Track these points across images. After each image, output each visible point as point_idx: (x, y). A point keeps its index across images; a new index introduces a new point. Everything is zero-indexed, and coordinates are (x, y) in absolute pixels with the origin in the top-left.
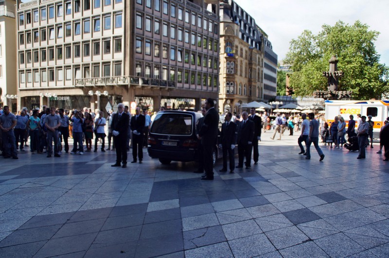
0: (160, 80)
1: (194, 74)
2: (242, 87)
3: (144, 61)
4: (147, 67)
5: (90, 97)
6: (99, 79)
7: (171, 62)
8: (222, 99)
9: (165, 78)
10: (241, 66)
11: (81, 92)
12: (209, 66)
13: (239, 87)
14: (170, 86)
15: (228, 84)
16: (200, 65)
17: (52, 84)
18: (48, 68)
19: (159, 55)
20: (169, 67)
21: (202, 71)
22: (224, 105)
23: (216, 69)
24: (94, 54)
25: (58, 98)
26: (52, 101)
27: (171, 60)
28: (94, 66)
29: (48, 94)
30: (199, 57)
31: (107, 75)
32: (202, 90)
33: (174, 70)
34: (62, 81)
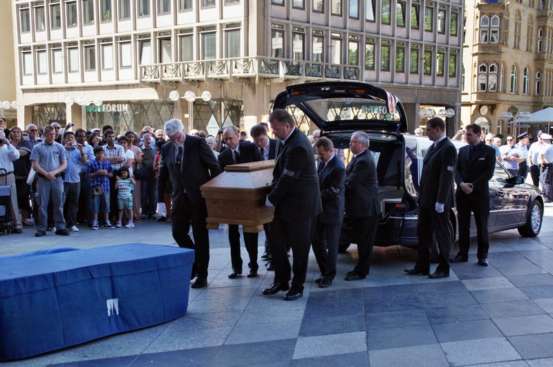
0: (325, 64)
1: (403, 49)
2: (518, 75)
3: (290, 22)
4: (297, 36)
5: (172, 104)
6: (193, 65)
7: (350, 23)
8: (469, 104)
9: (336, 60)
10: (518, 26)
11: (151, 95)
12: (439, 29)
13: (510, 75)
14: (349, 78)
15: (483, 68)
16: (417, 27)
17: (91, 78)
18: (82, 42)
19: (323, 9)
20: (345, 33)
21: (422, 40)
22: (473, 117)
23: (456, 35)
24: (180, 8)
25: (104, 108)
26: (91, 115)
27: (350, 17)
28: (180, 36)
29: (82, 98)
30: (414, 8)
31: (208, 56)
32: (420, 84)
33: (357, 42)
34: (112, 69)
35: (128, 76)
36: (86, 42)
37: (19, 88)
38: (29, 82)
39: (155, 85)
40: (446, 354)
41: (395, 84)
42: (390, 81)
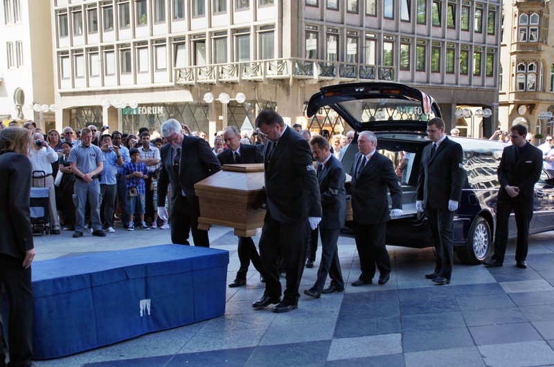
0: (359, 64)
1: (439, 49)
3: (324, 23)
4: (331, 37)
5: (206, 106)
6: (227, 67)
7: (384, 23)
8: (507, 104)
9: (371, 61)
11: (186, 97)
12: (476, 28)
13: (550, 74)
14: (383, 78)
15: (522, 68)
16: (453, 26)
17: (127, 81)
18: (118, 45)
19: (358, 9)
20: (380, 34)
21: (458, 39)
22: (511, 117)
23: (493, 34)
24: (215, 11)
25: (139, 111)
26: (127, 117)
27: (385, 18)
28: (214, 39)
29: (118, 101)
30: (450, 7)
31: (242, 58)
32: (457, 84)
33: (392, 42)
34: (148, 72)
35: (163, 79)
36: (122, 45)
37: (57, 91)
38: (67, 86)
39: (189, 87)
40: (483, 357)
41: (431, 84)
42: (426, 81)
